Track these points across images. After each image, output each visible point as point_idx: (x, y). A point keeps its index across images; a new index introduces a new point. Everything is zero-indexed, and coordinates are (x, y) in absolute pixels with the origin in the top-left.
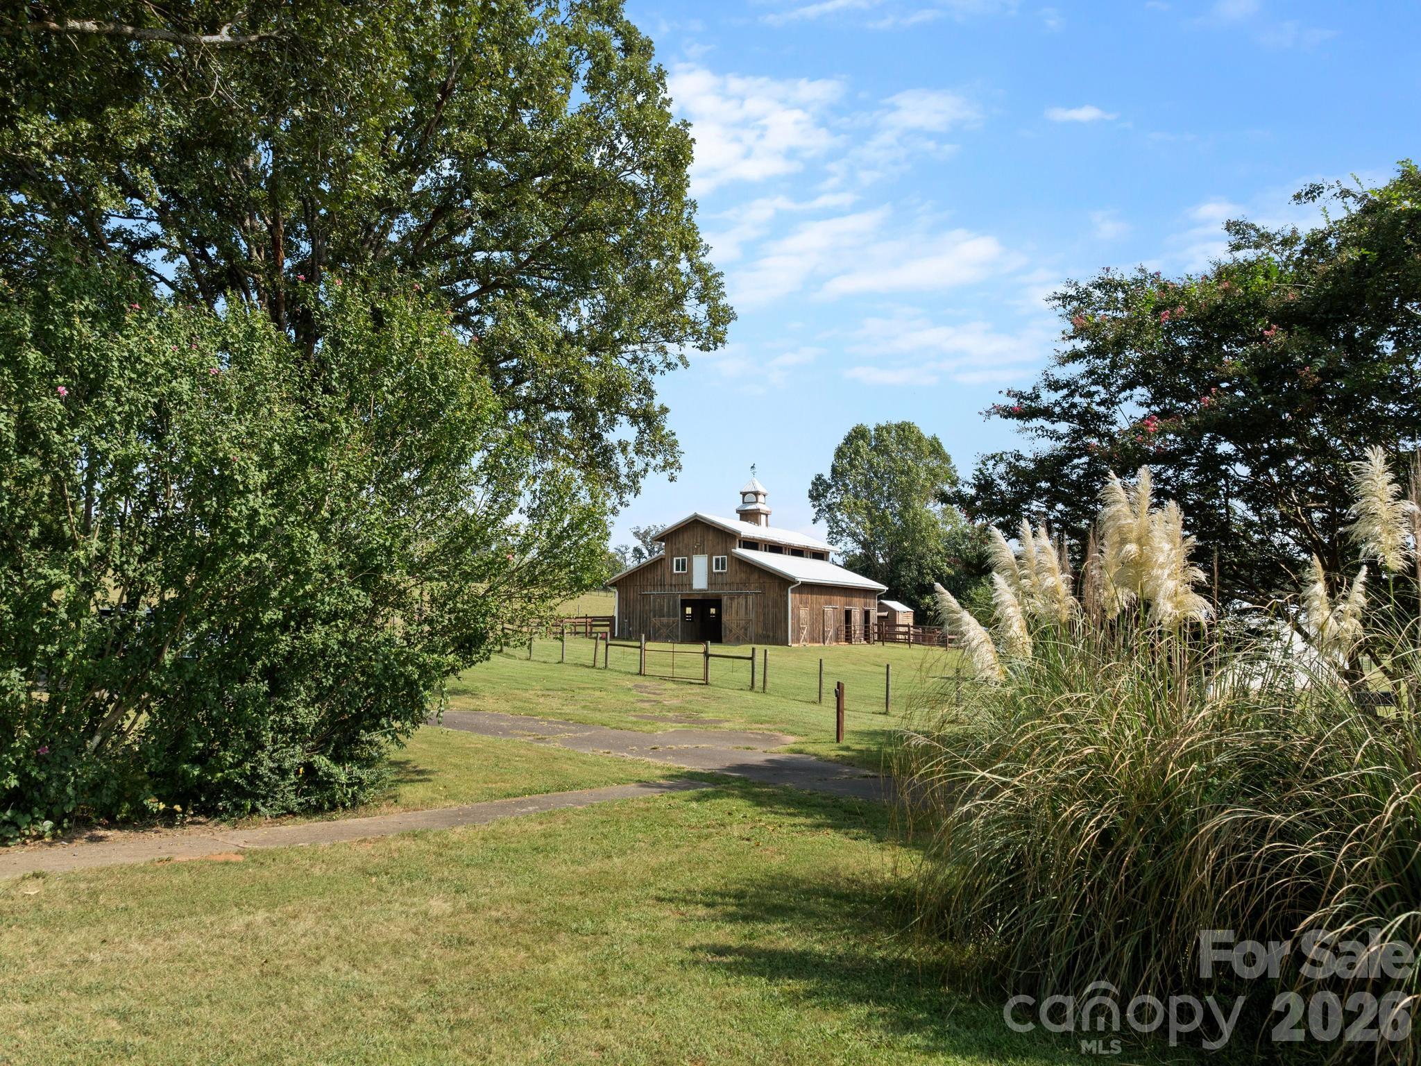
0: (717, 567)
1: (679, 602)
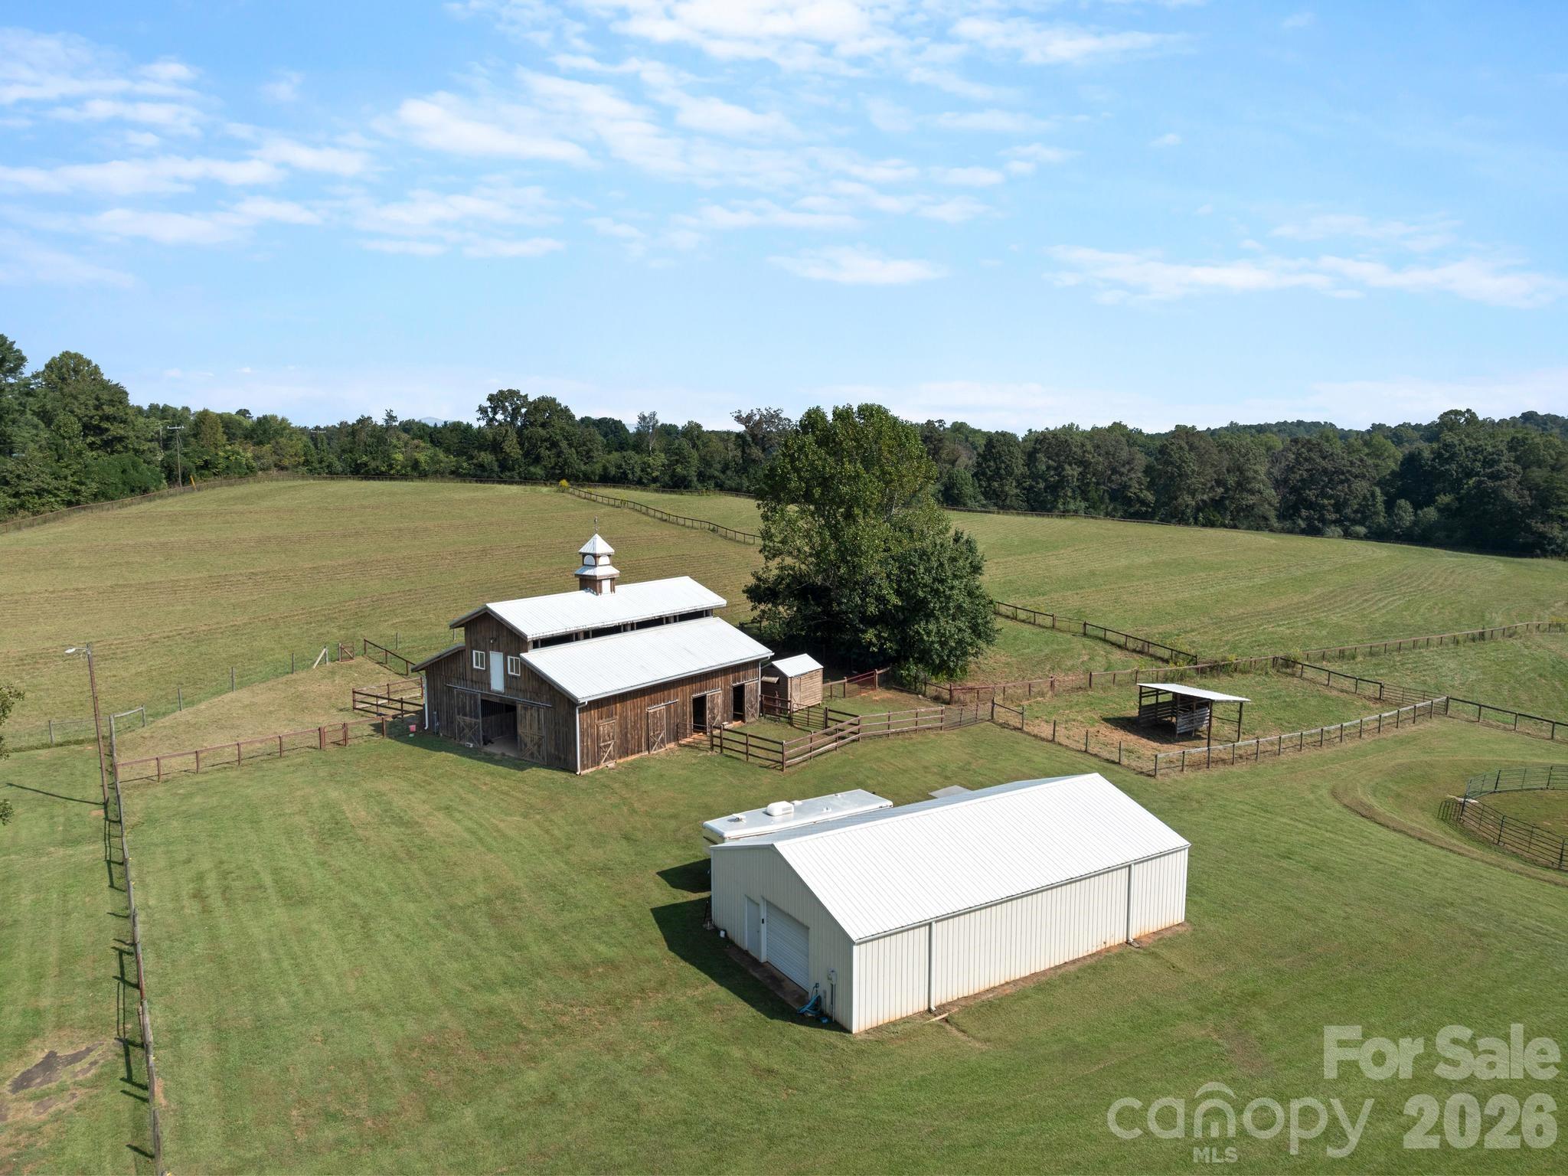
0: (511, 670)
1: (479, 702)
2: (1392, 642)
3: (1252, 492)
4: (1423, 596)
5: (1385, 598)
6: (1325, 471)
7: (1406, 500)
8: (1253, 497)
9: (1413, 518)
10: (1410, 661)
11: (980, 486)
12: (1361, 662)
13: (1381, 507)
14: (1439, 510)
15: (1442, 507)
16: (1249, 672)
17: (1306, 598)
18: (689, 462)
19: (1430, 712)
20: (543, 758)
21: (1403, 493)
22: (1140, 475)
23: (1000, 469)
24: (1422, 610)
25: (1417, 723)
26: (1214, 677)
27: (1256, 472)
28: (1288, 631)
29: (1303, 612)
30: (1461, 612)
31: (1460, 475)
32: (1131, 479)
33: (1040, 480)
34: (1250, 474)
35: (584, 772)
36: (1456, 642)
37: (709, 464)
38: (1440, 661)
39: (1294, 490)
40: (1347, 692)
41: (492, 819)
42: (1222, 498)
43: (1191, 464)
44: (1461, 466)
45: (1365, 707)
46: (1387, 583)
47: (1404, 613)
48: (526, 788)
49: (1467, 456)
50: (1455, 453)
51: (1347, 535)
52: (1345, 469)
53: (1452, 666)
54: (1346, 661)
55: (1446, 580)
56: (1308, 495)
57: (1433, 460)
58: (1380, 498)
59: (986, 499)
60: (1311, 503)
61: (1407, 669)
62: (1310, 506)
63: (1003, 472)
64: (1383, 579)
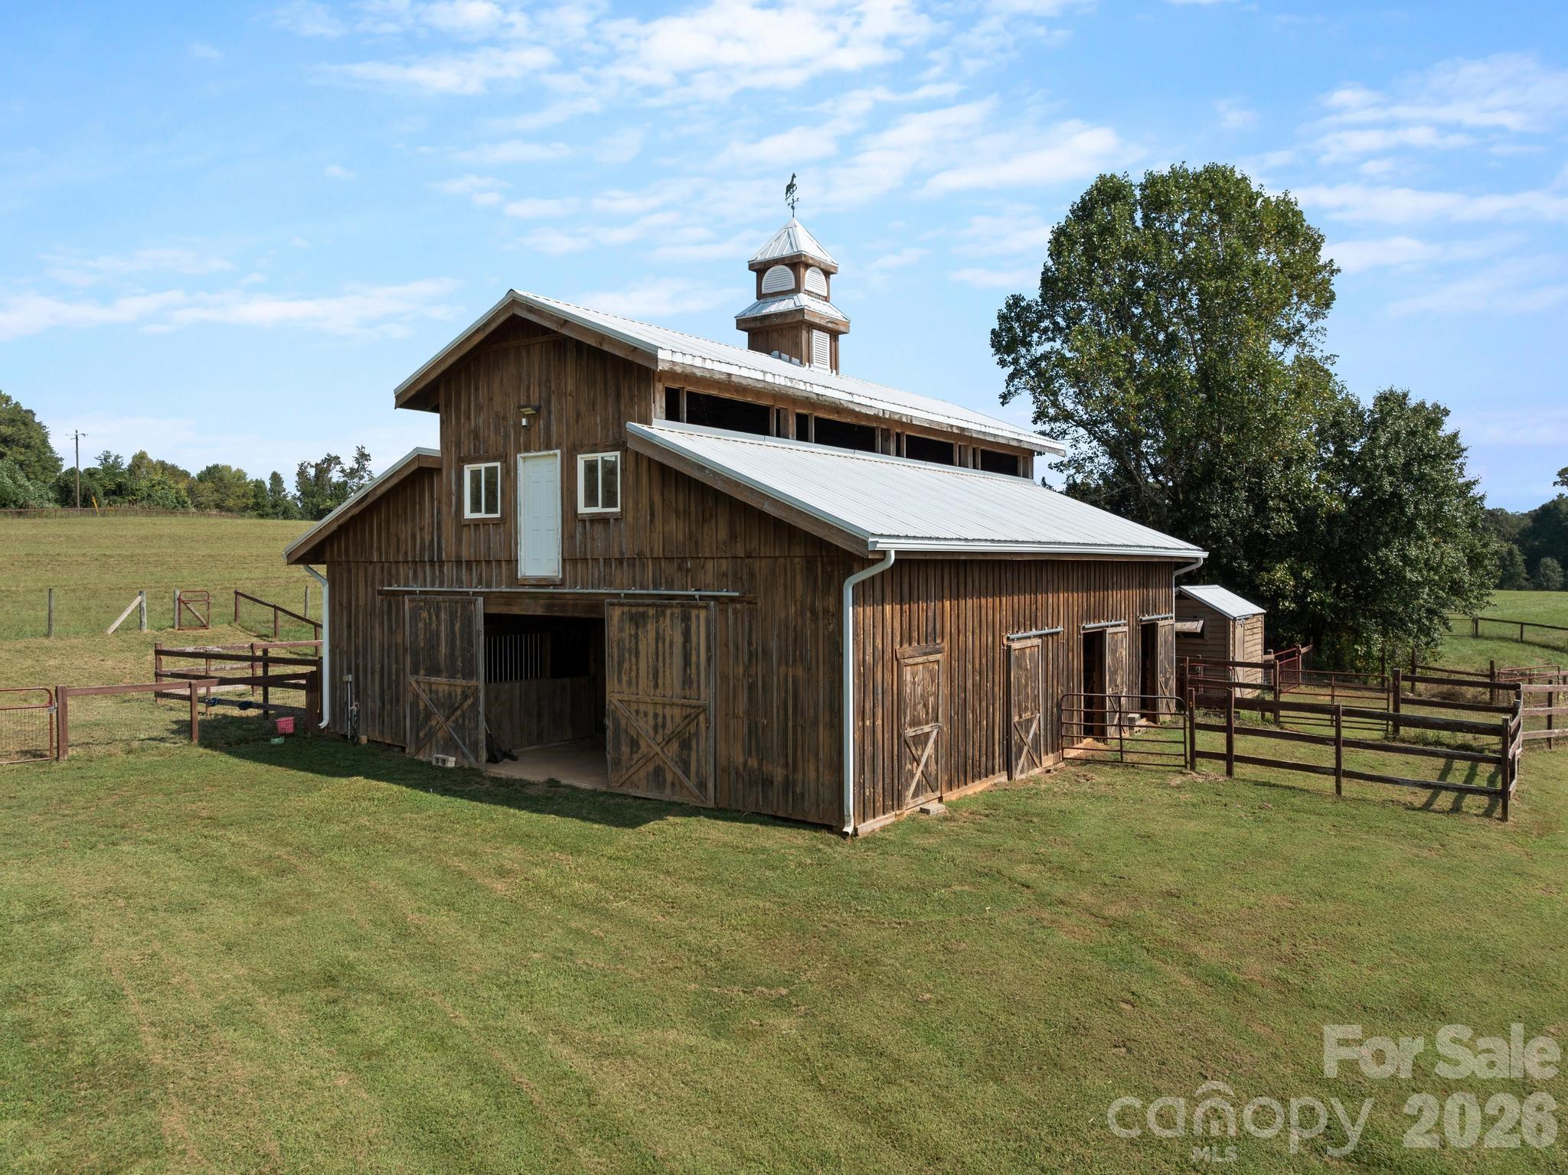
0: (591, 500)
1: (480, 625)
20: (702, 785)
35: (870, 826)
41: (551, 1044)
48: (666, 886)
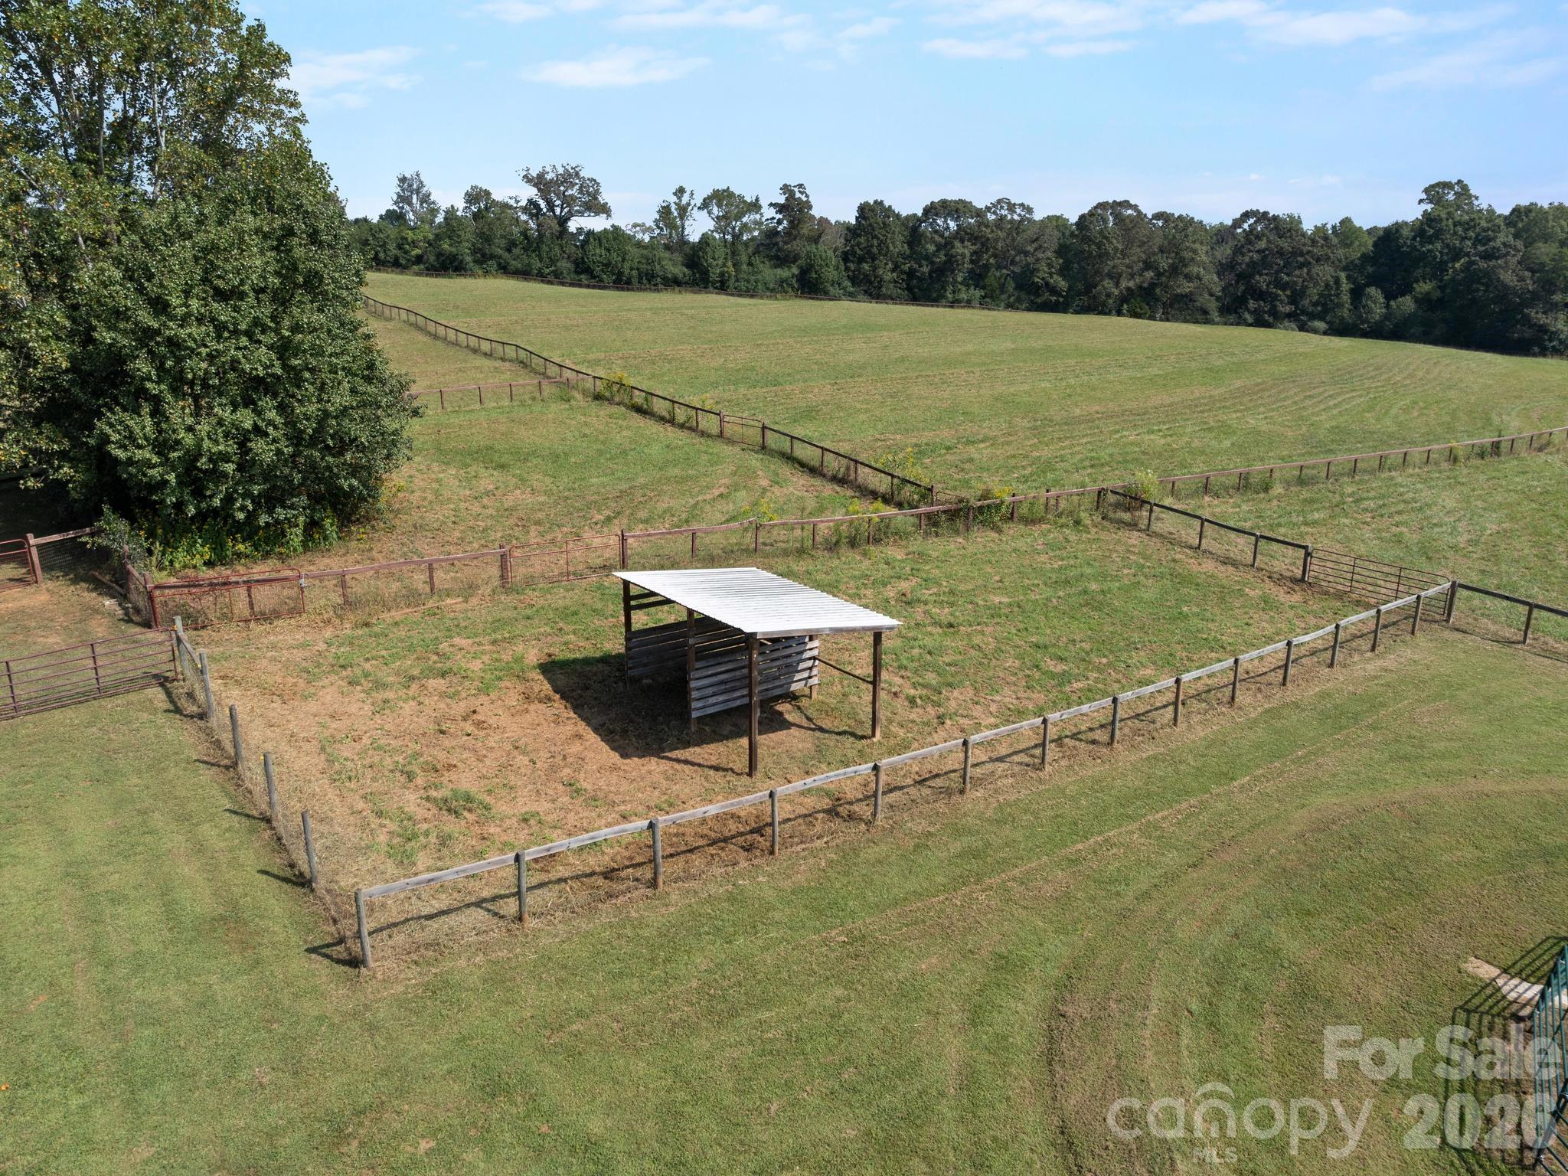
2: (1342, 458)
3: (1188, 277)
4: (1396, 393)
5: (1339, 394)
6: (1281, 253)
7: (1377, 287)
8: (1191, 284)
9: (1384, 310)
10: (1372, 494)
11: (847, 269)
12: (1279, 498)
13: (1346, 298)
14: (1417, 301)
15: (1419, 296)
16: (1041, 520)
17: (1215, 393)
18: (459, 236)
19: (1414, 618)
21: (1374, 281)
22: (1050, 254)
23: (872, 246)
24: (1394, 411)
25: (1380, 649)
26: (957, 532)
27: (1195, 251)
28: (1163, 441)
29: (1202, 412)
30: (1453, 415)
31: (1445, 258)
32: (1038, 260)
33: (924, 262)
34: (1187, 255)
36: (1452, 457)
37: (488, 239)
38: (1426, 495)
39: (1240, 277)
40: (1235, 564)
42: (1153, 286)
43: (1115, 241)
44: (1448, 246)
45: (1267, 604)
46: (1344, 374)
47: (1367, 415)
49: (1455, 233)
50: (1441, 230)
51: (1302, 328)
52: (1305, 249)
53: (1451, 504)
54: (1250, 495)
55: (1428, 372)
56: (1258, 282)
57: (1414, 238)
58: (1345, 286)
59: (853, 285)
60: (1261, 292)
61: (1366, 510)
62: (1261, 295)
63: (875, 250)
64: (1338, 370)
